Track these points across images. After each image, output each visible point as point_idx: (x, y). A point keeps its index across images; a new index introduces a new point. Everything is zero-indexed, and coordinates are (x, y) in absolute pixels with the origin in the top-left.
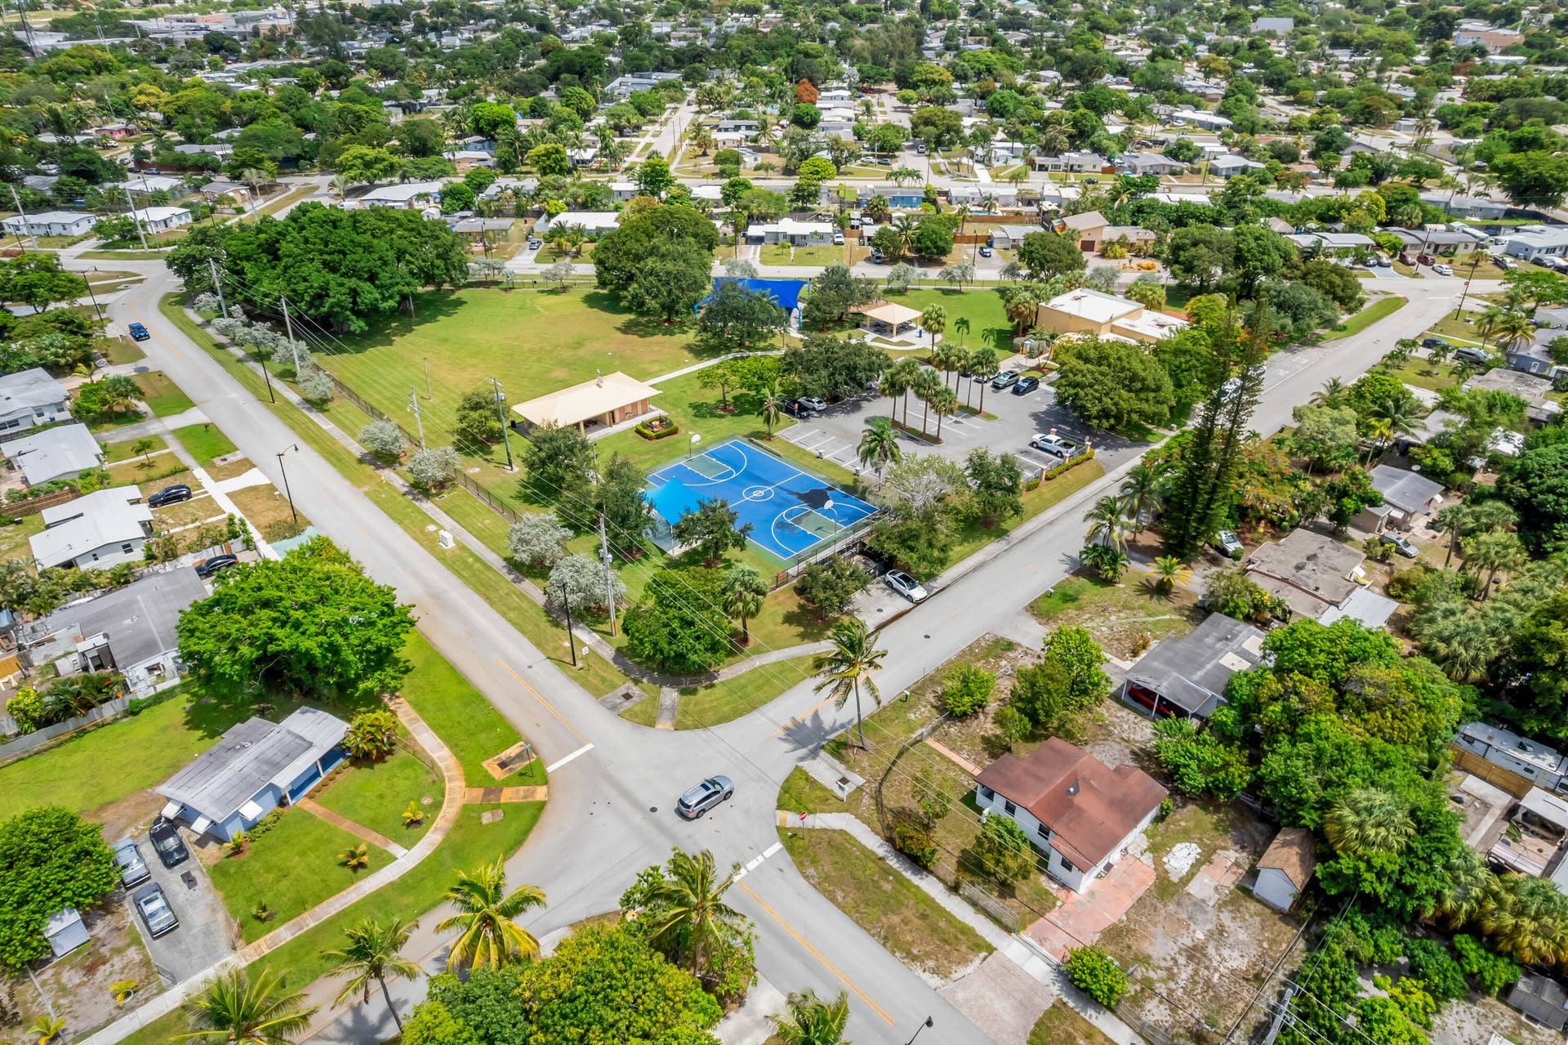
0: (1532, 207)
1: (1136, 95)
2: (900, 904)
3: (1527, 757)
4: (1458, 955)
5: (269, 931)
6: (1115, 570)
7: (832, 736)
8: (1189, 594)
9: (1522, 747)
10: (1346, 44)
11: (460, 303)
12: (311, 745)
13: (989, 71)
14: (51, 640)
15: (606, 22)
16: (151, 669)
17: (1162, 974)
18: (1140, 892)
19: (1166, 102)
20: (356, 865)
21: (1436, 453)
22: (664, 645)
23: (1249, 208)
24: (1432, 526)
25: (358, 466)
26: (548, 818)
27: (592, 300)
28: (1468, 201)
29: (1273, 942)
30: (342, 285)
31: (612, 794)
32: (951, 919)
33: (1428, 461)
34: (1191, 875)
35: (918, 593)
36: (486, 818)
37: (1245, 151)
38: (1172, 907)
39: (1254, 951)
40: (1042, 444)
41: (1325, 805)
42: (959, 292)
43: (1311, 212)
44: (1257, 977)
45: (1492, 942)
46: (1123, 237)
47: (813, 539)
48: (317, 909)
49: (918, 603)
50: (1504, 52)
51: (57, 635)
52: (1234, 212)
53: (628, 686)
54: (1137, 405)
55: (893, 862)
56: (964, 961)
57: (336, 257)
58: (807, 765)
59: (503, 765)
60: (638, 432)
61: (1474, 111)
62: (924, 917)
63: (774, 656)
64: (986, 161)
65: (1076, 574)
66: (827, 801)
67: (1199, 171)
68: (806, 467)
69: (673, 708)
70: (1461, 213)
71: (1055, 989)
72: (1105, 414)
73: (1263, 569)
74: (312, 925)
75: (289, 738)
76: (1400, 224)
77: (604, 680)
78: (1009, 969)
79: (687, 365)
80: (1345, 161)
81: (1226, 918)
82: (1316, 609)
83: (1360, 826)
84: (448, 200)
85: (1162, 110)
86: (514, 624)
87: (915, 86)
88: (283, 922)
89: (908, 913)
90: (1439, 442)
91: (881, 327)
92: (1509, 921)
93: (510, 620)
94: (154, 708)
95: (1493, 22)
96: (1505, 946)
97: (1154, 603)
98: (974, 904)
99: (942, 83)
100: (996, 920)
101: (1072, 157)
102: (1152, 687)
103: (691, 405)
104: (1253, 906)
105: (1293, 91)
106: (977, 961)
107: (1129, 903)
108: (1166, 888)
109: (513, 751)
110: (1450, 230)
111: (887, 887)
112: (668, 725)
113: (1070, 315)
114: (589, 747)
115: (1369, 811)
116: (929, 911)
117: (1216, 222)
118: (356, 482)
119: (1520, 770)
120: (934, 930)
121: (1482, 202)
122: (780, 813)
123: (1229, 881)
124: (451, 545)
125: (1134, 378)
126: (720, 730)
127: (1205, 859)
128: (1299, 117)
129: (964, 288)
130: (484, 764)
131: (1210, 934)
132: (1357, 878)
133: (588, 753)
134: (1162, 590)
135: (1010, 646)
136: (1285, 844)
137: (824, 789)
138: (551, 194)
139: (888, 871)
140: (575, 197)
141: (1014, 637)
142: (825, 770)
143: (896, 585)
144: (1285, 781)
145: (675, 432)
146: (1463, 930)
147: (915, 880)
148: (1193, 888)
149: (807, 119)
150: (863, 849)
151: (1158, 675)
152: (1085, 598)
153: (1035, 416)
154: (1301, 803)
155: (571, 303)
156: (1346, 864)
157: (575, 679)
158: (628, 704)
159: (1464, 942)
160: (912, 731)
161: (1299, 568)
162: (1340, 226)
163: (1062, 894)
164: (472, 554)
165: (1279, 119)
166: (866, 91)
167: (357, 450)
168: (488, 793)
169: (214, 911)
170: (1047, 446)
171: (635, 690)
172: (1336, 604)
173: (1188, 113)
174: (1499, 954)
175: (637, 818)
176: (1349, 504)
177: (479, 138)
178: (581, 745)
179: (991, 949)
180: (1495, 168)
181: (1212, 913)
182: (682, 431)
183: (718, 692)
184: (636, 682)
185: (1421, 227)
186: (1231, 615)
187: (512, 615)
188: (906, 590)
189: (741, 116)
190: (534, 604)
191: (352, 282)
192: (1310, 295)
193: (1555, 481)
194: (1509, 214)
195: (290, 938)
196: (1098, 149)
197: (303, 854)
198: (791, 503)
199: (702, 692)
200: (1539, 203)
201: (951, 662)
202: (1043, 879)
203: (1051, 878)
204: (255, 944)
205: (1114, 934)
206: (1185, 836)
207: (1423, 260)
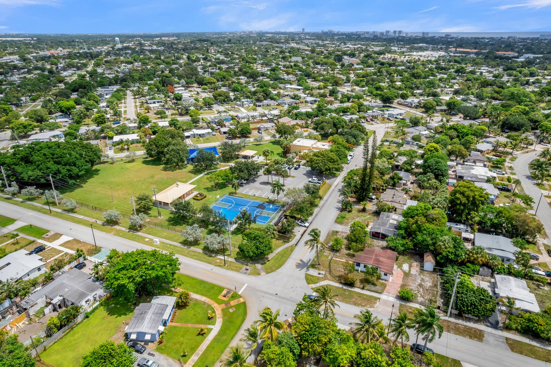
0: (387, 104)
1: (272, 82)
2: (353, 296)
3: (458, 226)
4: (468, 267)
5: (189, 358)
6: (351, 208)
7: (309, 264)
8: (370, 210)
9: (457, 225)
10: (318, 64)
11: (97, 171)
12: (167, 306)
13: (224, 78)
14: (36, 304)
15: (75, 69)
16: (86, 302)
17: (417, 291)
18: (402, 277)
19: (282, 83)
20: (202, 334)
21: (406, 166)
22: (255, 251)
23: (325, 111)
24: (412, 183)
25: (103, 227)
26: (249, 305)
27: (146, 162)
28: (374, 104)
29: (434, 278)
30: (64, 169)
31: (262, 294)
32: (366, 295)
33: (405, 168)
34: (410, 270)
35: (307, 224)
36: (231, 311)
37: (312, 95)
38: (410, 278)
39: (431, 281)
40: (312, 181)
41: (434, 244)
42: (260, 144)
43: (340, 111)
44: (435, 285)
45: (473, 263)
46: (297, 123)
47: (268, 218)
48: (199, 348)
49: (308, 227)
50: (357, 65)
51: (38, 301)
52: (321, 113)
53: (245, 267)
54: (334, 166)
55: (345, 287)
56: (375, 303)
57: (60, 159)
58: (308, 272)
59: (225, 296)
60: (194, 199)
61: (361, 81)
62: (360, 297)
63: (279, 250)
64: (242, 106)
65: (341, 211)
66: (319, 280)
67: (303, 102)
68: (253, 199)
69: (262, 269)
70: (373, 107)
71: (398, 302)
72: (326, 170)
73: (385, 200)
74: (201, 353)
75: (159, 306)
76: (362, 111)
77: (237, 267)
78: (386, 302)
79: (193, 178)
80: (340, 96)
81: (422, 276)
82: (402, 206)
83: (444, 245)
84: (68, 137)
85: (281, 86)
86: (198, 260)
87: (206, 84)
88: (192, 355)
89: (356, 297)
90: (405, 163)
91: (245, 157)
92: (475, 256)
93: (195, 259)
94: (93, 314)
95: (350, 57)
96: (476, 262)
97: (363, 214)
98: (369, 290)
99: (214, 83)
100: (377, 292)
101: (265, 102)
102: (379, 231)
103: (204, 189)
104: (426, 272)
105: (314, 78)
106: (378, 302)
107: (401, 280)
108: (407, 275)
109: (224, 292)
110: (373, 112)
111: (347, 293)
112: (264, 273)
113: (300, 146)
114: (246, 285)
115: (445, 241)
116: (360, 295)
117: (317, 116)
118: (108, 232)
119: (458, 230)
120: (364, 299)
121: (376, 104)
122: (310, 285)
123: (418, 269)
124: (158, 243)
125: (332, 159)
126: (279, 270)
127: (410, 266)
128: (320, 85)
129: (261, 143)
130: (219, 297)
131: (421, 281)
132: (447, 255)
133: (247, 286)
134: (364, 210)
135: (337, 232)
136: (427, 256)
137: (316, 277)
138: (108, 130)
139: (345, 290)
140: (117, 130)
141: (337, 230)
142: (313, 272)
143: (300, 224)
144: (423, 241)
145: (205, 197)
146: (467, 262)
147: (352, 290)
148: (412, 272)
149: (178, 98)
150: (336, 287)
151: (379, 229)
152: (347, 216)
153: (304, 174)
154: (428, 245)
155: (138, 165)
156: (444, 254)
157: (228, 269)
158: (248, 272)
159: (468, 264)
160: (328, 257)
161: (393, 198)
162: (349, 113)
163: (386, 282)
164: (168, 244)
165: (315, 86)
166: (188, 87)
167: (100, 222)
168: (226, 304)
169: (167, 359)
170: (314, 181)
171: (248, 267)
172: (405, 204)
173: (289, 86)
174: (475, 264)
175: (274, 297)
176: (396, 180)
177: (60, 114)
178: (244, 285)
179: (379, 299)
180: (374, 95)
181: (419, 277)
182: (207, 196)
183: (271, 262)
184: (247, 265)
185: (366, 112)
186: (385, 211)
187: (195, 257)
188: (303, 225)
189: (153, 99)
190: (200, 253)
191: (68, 167)
192: (356, 132)
193: (436, 167)
194: (384, 107)
195: (197, 358)
196: (272, 99)
197: (183, 336)
198: (255, 210)
199: (267, 263)
200: (389, 103)
201: (325, 239)
202: (380, 280)
203: (382, 280)
204: (188, 363)
205: (403, 286)
206: (404, 262)
207: (372, 120)
